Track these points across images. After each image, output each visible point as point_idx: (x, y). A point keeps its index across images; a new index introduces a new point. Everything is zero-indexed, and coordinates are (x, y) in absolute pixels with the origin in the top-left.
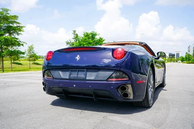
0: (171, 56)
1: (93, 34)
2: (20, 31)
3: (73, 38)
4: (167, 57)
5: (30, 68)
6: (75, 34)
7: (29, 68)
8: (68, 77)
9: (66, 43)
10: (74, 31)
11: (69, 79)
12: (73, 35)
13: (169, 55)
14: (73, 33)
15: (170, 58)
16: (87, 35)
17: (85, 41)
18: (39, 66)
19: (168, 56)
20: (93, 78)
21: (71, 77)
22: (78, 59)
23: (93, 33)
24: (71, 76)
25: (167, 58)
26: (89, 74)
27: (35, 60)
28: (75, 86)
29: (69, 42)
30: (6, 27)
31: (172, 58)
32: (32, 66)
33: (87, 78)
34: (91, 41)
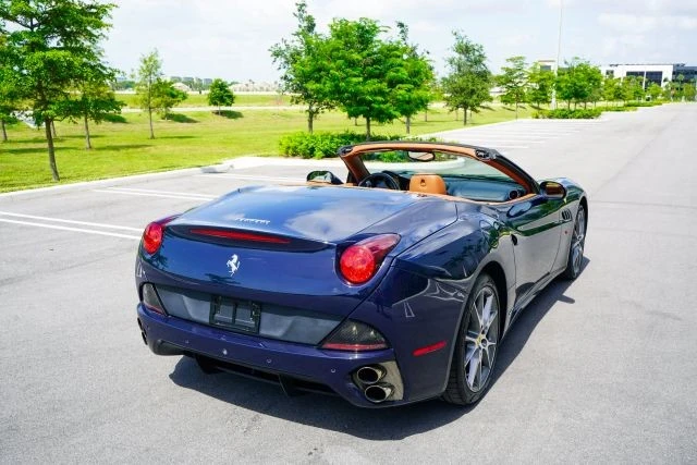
0: (681, 77)
1: (363, 28)
2: (99, 26)
3: (298, 34)
4: (665, 80)
5: (153, 137)
6: (305, 15)
7: (150, 136)
8: (206, 320)
9: (271, 53)
10: (301, 7)
11: (211, 326)
12: (297, 21)
13: (674, 73)
14: (297, 13)
15: (677, 85)
16: (342, 32)
17: (335, 53)
18: (185, 124)
19: (670, 77)
20: (278, 333)
21: (217, 321)
22: (234, 268)
23: (363, 24)
24: (216, 315)
25: (663, 84)
26: (266, 317)
27: (169, 105)
28: (225, 352)
29: (284, 48)
30: (47, 13)
31: (685, 85)
32: (161, 125)
33: (263, 332)
34: (356, 56)
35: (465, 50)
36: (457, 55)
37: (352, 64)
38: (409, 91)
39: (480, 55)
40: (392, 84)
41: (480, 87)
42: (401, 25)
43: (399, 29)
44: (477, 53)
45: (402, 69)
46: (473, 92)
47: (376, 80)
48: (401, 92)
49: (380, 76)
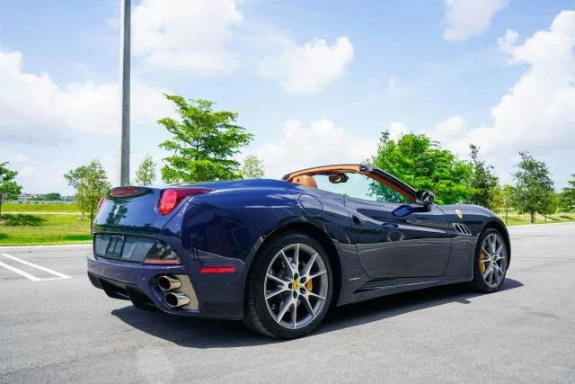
34: (409, 161)
35: (530, 166)
36: (523, 171)
37: (407, 166)
38: (449, 185)
39: (542, 170)
40: (436, 180)
41: (544, 195)
42: (473, 147)
43: (471, 150)
44: (540, 169)
45: (445, 170)
46: (538, 199)
47: (424, 177)
48: (442, 186)
49: (429, 175)
